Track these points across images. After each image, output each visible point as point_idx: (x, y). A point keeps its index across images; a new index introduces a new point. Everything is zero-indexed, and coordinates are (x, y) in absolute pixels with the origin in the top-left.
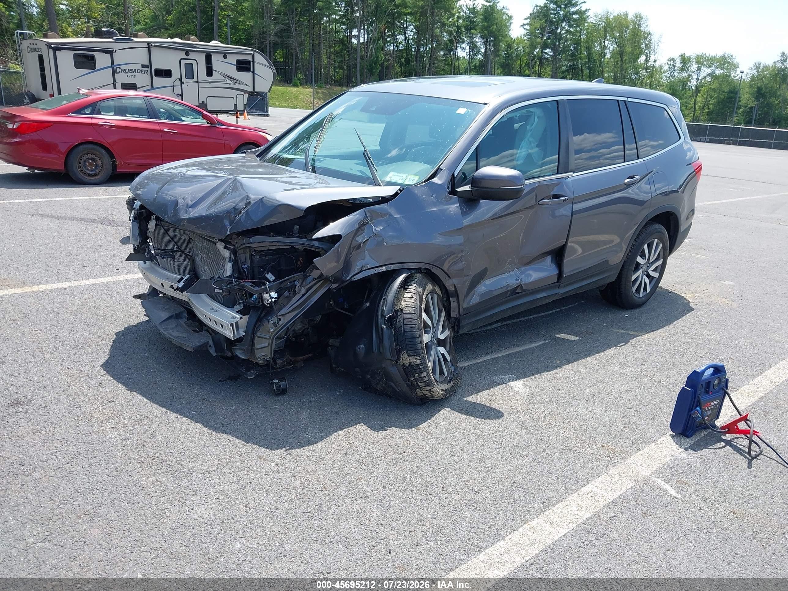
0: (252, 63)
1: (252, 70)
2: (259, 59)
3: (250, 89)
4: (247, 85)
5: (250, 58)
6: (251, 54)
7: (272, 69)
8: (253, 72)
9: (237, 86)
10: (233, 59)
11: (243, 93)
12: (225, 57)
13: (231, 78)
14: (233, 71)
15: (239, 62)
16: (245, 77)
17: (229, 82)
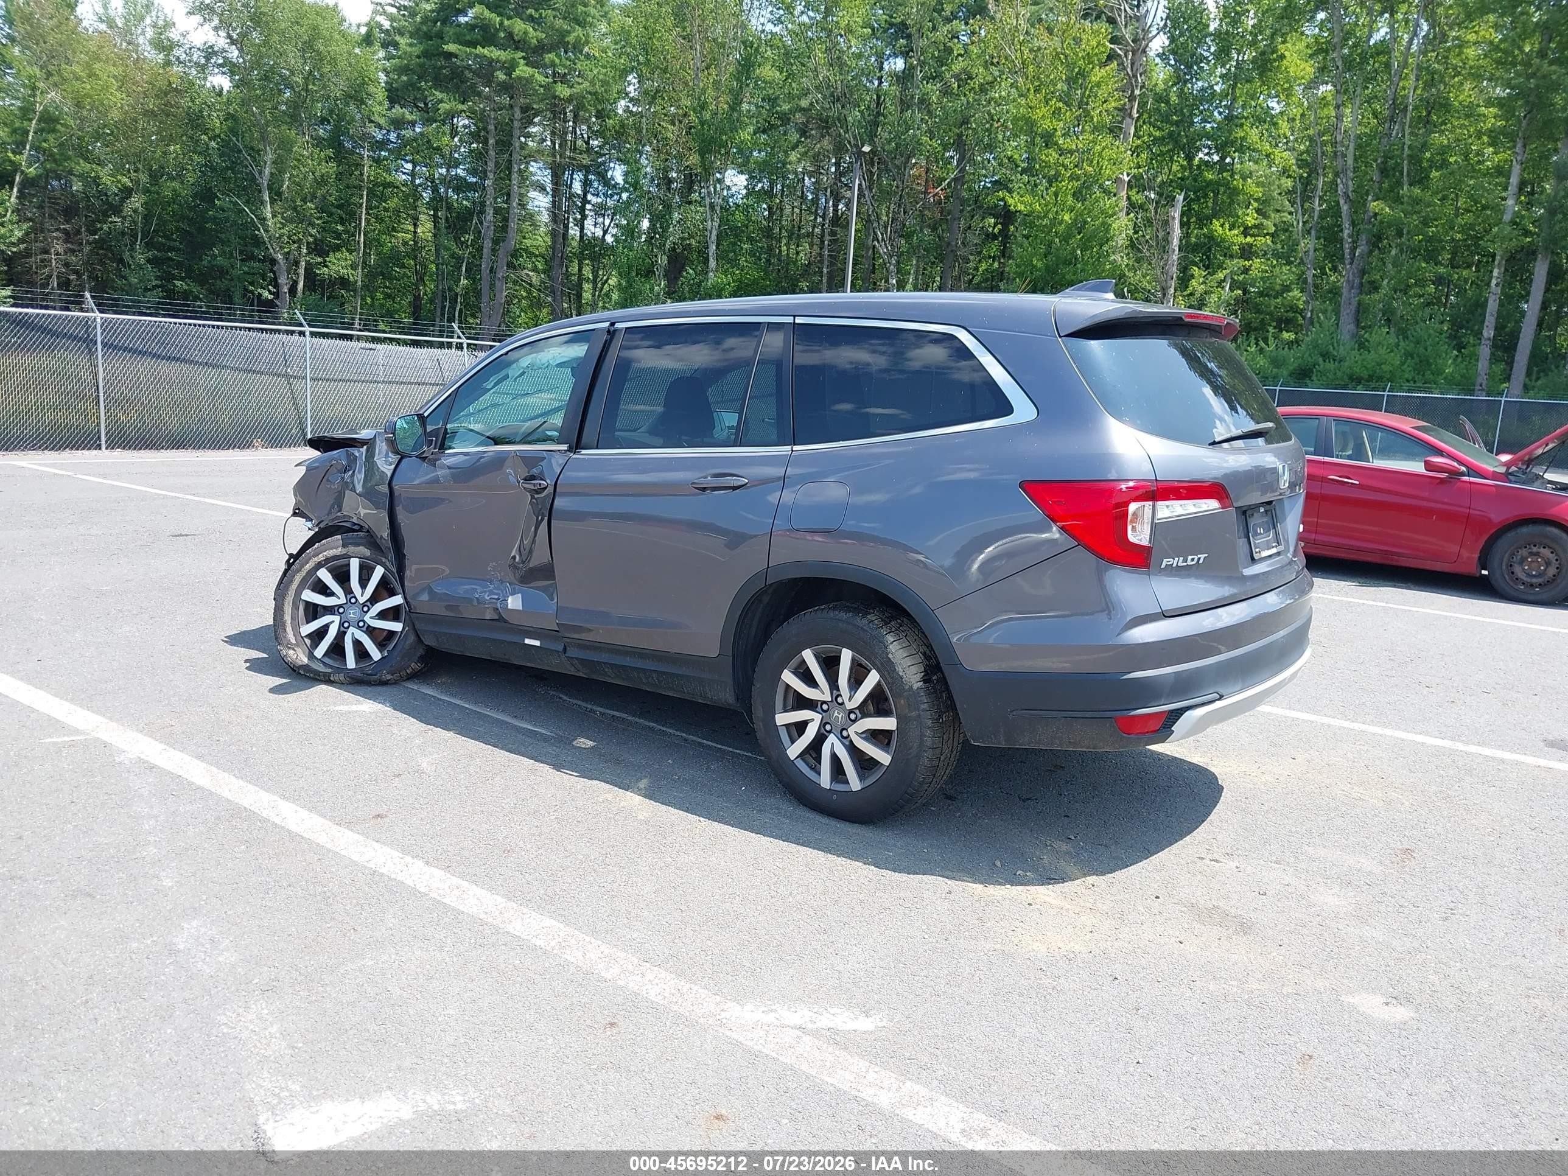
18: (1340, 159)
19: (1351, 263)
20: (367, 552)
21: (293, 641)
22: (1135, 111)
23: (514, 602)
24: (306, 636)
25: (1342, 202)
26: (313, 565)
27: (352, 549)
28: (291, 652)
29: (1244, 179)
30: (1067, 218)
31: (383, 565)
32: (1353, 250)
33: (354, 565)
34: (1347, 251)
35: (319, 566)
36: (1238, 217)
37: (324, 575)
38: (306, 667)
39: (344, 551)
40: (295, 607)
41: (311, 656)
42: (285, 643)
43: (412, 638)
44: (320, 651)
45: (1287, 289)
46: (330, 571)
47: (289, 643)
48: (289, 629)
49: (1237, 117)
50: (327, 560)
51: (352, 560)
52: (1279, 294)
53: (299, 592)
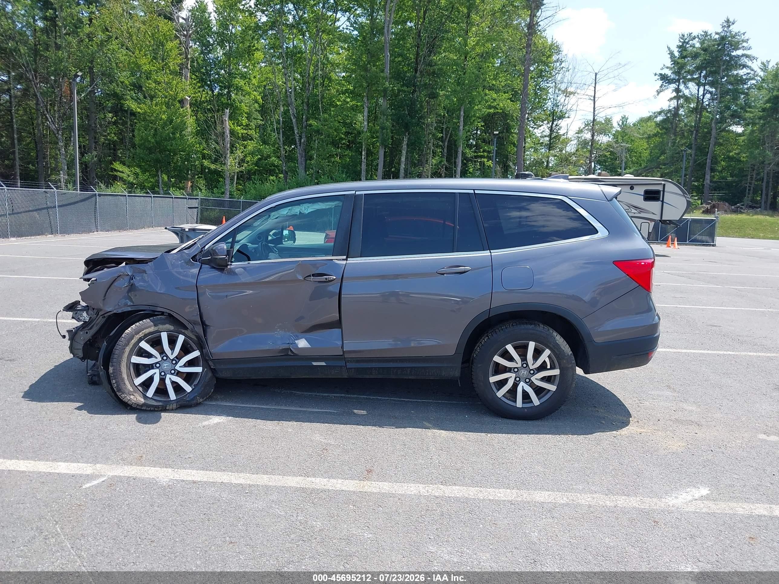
0: (662, 192)
1: (661, 199)
2: (671, 187)
3: (657, 218)
4: (654, 214)
5: (660, 188)
6: (661, 184)
7: (686, 197)
8: (663, 201)
9: (642, 215)
10: (641, 190)
11: (649, 221)
12: (632, 188)
13: (636, 207)
14: (639, 201)
15: (646, 192)
16: (654, 206)
17: (634, 211)
18: (289, 98)
19: (300, 146)
20: (171, 328)
21: (132, 390)
22: (189, 65)
23: (302, 343)
24: (138, 385)
25: (292, 118)
26: (137, 340)
27: (161, 327)
28: (132, 397)
29: (240, 103)
30: (164, 117)
31: (183, 334)
32: (300, 140)
33: (164, 337)
34: (297, 140)
35: (140, 340)
36: (239, 121)
37: (144, 345)
38: (144, 405)
39: (156, 329)
40: (128, 368)
41: (145, 397)
42: (127, 391)
43: (210, 374)
44: (150, 393)
45: (269, 156)
46: (147, 342)
47: (130, 391)
48: (127, 382)
49: (233, 73)
50: (146, 336)
51: (162, 333)
52: (266, 159)
53: (129, 358)
